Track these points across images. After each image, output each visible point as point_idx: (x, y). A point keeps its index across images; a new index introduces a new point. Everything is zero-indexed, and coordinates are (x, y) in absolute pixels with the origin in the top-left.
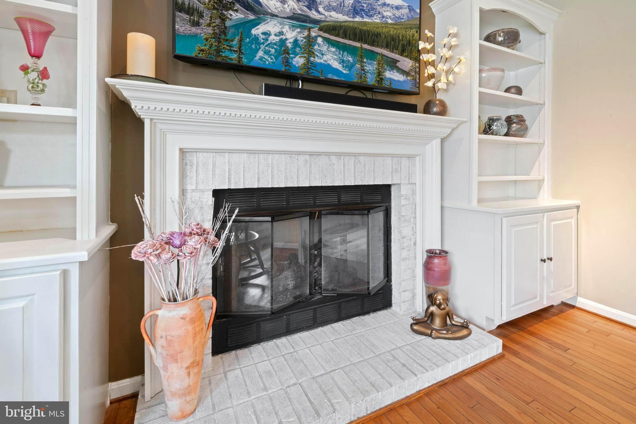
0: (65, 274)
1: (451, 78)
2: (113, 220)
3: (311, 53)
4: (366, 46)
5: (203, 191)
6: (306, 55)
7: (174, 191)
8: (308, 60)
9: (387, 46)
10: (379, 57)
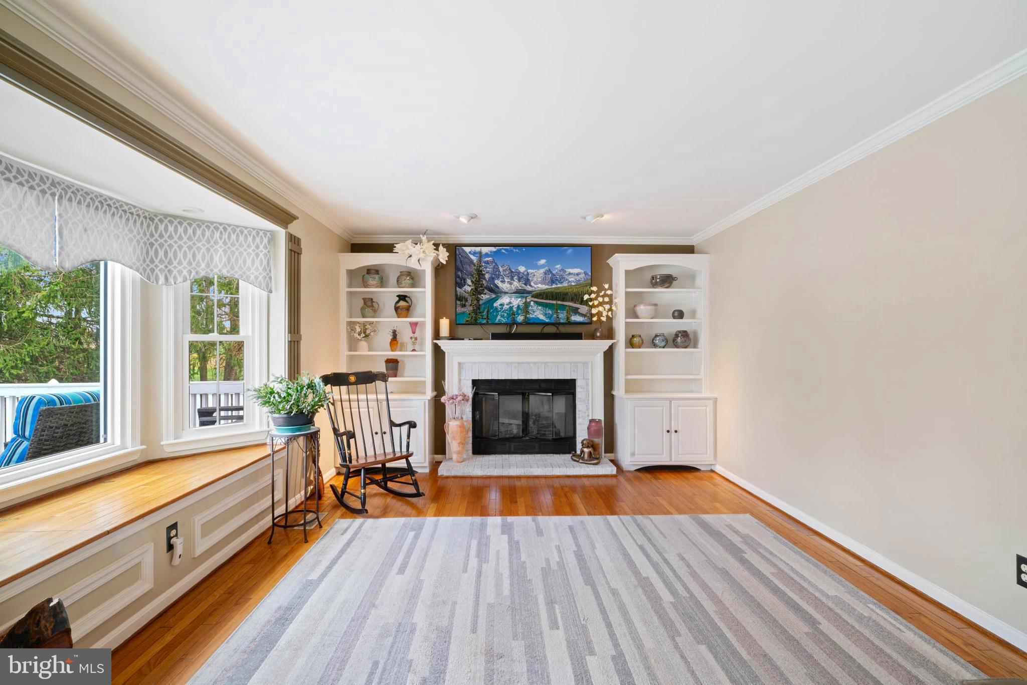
0: (425, 403)
1: (610, 314)
2: (436, 391)
3: (527, 312)
4: (559, 302)
5: (467, 380)
6: (524, 314)
7: (456, 380)
8: (526, 317)
9: (572, 300)
10: (567, 308)
